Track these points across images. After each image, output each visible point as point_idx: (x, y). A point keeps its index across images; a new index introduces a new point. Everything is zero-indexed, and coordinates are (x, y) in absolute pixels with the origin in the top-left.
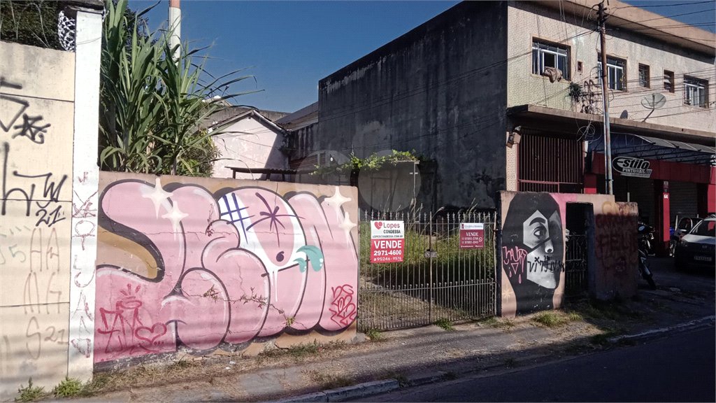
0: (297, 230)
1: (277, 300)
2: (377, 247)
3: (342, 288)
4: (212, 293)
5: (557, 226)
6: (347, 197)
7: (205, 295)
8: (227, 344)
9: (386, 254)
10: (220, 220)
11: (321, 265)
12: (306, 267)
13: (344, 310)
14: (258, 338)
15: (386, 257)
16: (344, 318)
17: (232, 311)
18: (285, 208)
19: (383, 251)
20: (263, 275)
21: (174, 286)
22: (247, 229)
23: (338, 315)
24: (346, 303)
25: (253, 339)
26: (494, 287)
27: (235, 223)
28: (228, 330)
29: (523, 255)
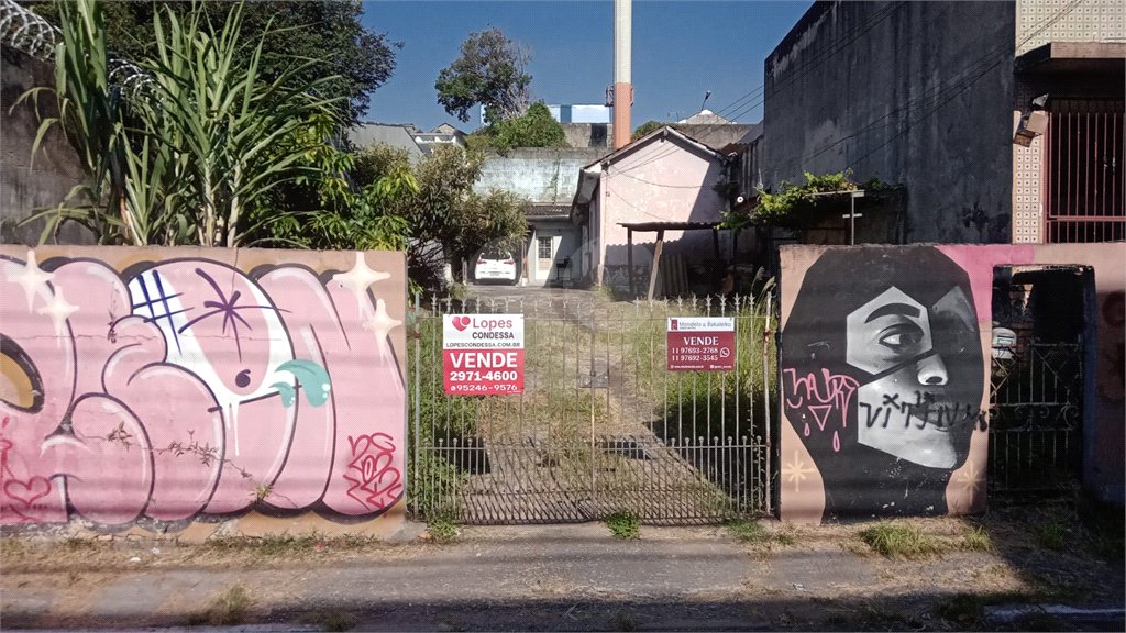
0: (276, 332)
1: (237, 454)
2: (457, 365)
3: (370, 440)
4: (123, 435)
5: (962, 322)
6: (382, 271)
7: (111, 437)
8: (150, 519)
9: (478, 379)
10: (132, 315)
11: (325, 396)
12: (294, 399)
13: (377, 479)
14: (202, 513)
15: (476, 383)
16: (375, 494)
17: (156, 468)
18: (252, 293)
19: (471, 373)
20: (211, 410)
21: (60, 420)
22: (181, 331)
23: (363, 488)
24: (380, 466)
25: (195, 516)
26: (764, 455)
27: (158, 321)
28: (149, 498)
29: (844, 389)
